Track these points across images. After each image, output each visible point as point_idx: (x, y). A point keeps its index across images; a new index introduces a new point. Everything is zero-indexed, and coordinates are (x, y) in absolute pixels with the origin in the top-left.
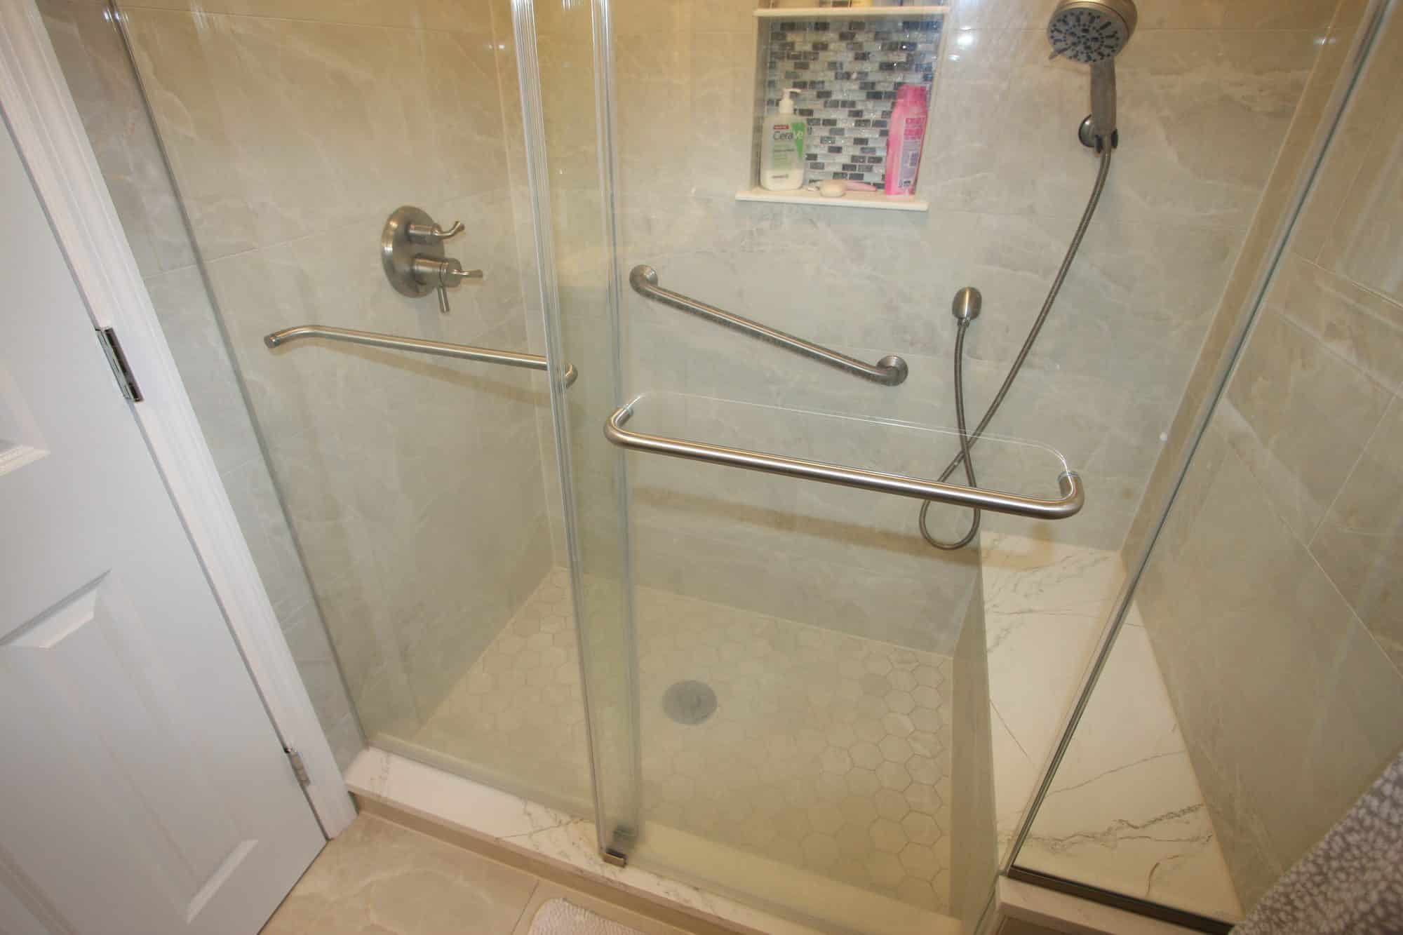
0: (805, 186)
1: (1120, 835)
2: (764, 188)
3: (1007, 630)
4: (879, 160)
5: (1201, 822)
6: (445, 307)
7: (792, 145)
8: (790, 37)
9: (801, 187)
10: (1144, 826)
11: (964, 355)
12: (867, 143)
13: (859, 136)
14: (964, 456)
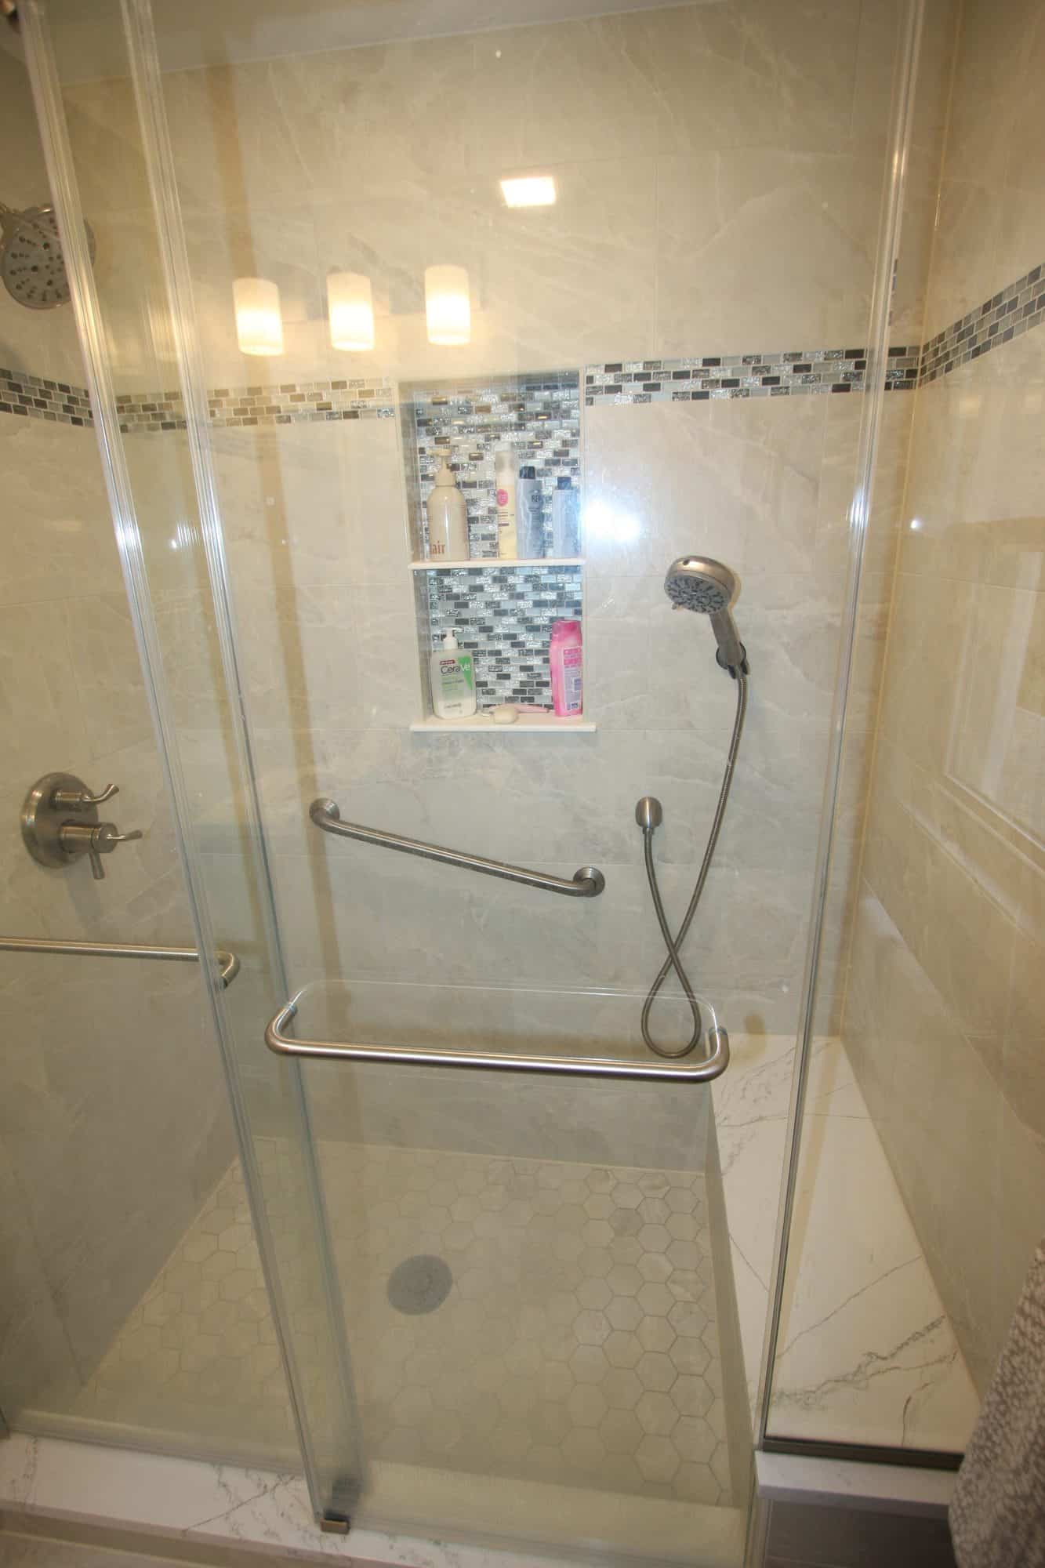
0: (479, 711)
1: (870, 1370)
2: (438, 717)
3: (740, 1146)
4: (546, 684)
5: (944, 1339)
6: (99, 872)
7: (462, 676)
8: (447, 581)
9: (476, 712)
10: (893, 1355)
11: (655, 861)
12: (532, 670)
13: (523, 664)
14: (673, 961)
